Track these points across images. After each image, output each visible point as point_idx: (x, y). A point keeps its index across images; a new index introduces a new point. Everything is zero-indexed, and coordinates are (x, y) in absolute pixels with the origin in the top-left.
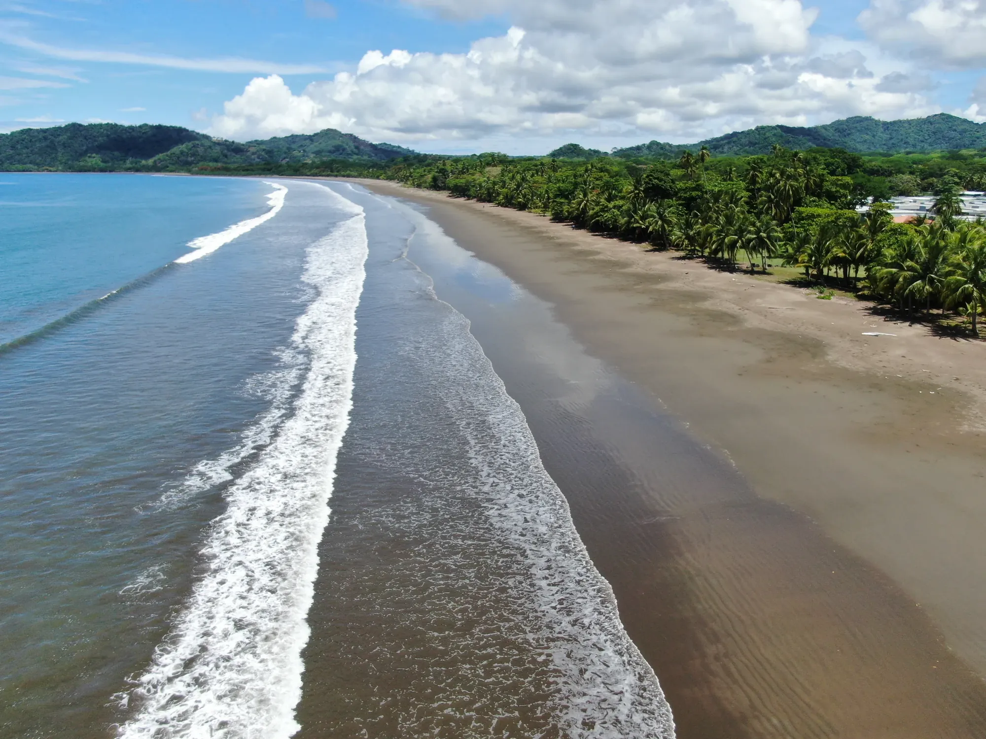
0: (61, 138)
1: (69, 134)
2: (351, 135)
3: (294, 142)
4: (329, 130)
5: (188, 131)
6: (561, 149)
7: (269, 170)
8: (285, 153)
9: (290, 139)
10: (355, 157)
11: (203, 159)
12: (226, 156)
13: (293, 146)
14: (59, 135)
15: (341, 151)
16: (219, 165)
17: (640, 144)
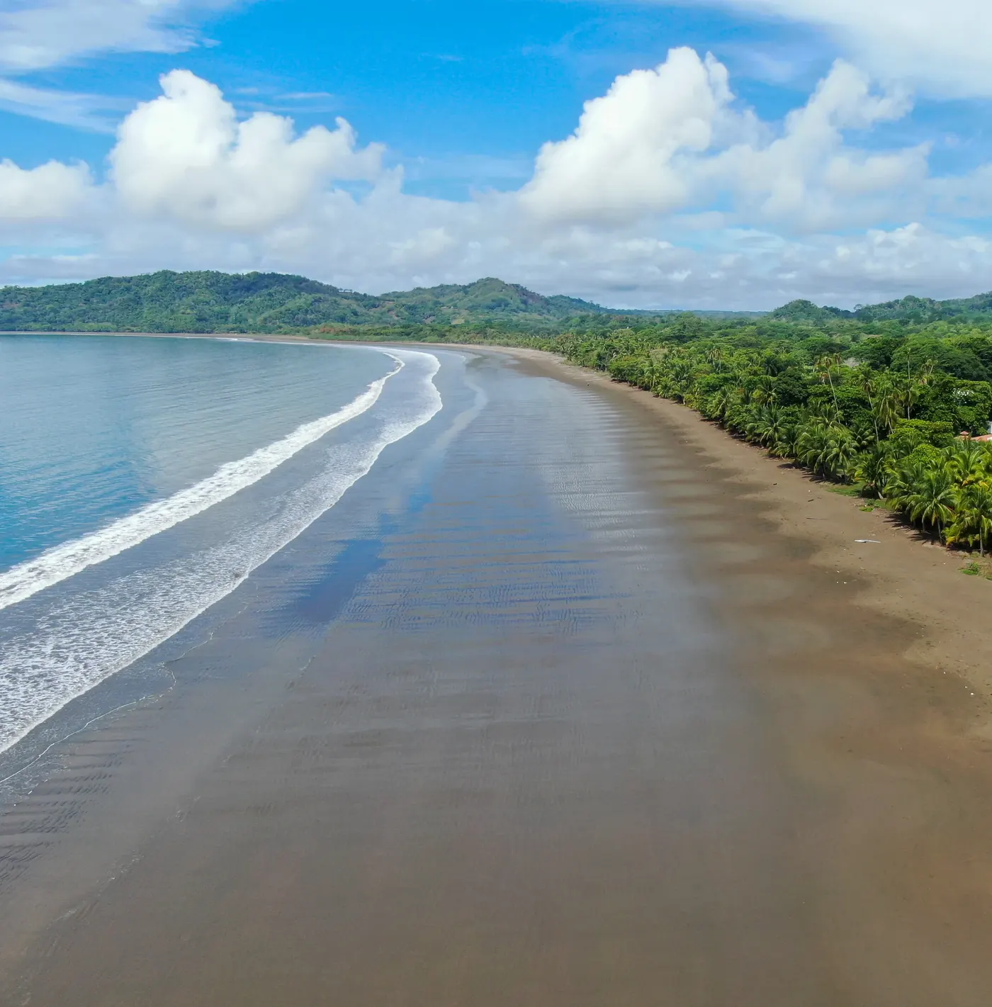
0: (148, 288)
1: (158, 285)
2: (517, 286)
3: (443, 295)
4: (488, 279)
5: (308, 280)
6: (786, 307)
7: (408, 334)
8: (431, 309)
9: (439, 290)
10: (521, 314)
11: (326, 317)
12: (355, 314)
13: (441, 300)
14: (146, 286)
15: (503, 306)
16: (347, 326)
17: (892, 300)
